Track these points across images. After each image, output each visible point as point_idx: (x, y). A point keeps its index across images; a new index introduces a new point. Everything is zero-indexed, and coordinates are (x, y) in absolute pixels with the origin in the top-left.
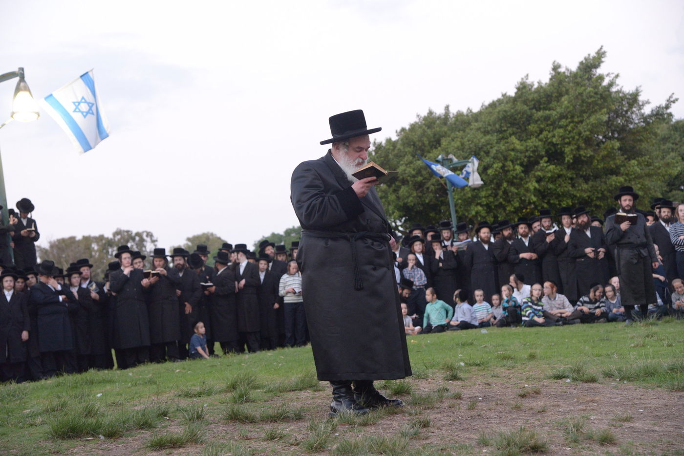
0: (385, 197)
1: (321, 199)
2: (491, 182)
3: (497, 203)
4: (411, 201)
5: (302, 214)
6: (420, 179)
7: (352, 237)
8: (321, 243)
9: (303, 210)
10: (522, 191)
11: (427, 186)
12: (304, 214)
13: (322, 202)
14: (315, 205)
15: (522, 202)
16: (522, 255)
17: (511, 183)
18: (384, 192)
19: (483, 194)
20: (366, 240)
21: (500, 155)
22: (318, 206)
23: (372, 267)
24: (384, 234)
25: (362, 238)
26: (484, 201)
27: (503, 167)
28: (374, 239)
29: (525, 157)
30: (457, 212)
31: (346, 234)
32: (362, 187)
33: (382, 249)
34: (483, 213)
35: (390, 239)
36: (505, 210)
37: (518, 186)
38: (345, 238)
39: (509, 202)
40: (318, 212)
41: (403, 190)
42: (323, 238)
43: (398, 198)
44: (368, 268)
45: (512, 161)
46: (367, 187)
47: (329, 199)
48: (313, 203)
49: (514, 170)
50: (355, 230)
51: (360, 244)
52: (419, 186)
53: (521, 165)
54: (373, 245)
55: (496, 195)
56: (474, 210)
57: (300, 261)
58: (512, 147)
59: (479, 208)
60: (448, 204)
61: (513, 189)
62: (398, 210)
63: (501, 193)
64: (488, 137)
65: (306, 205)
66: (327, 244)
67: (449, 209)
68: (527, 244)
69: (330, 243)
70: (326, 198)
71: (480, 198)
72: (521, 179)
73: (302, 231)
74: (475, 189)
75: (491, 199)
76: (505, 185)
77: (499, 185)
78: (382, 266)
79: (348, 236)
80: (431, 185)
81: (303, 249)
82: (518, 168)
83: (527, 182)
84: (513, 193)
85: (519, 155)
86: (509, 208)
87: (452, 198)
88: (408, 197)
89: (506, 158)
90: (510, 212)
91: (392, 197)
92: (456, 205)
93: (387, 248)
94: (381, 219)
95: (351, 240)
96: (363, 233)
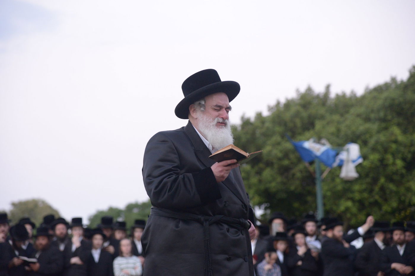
0: (247, 178)
2: (367, 175)
3: (372, 200)
4: (273, 186)
6: (286, 162)
7: (206, 220)
8: (171, 225)
9: (153, 187)
10: (402, 190)
11: (293, 171)
12: (153, 191)
13: (175, 180)
14: (166, 184)
15: (401, 202)
16: (395, 265)
17: (390, 179)
18: (248, 173)
19: (357, 187)
20: (222, 225)
21: (379, 147)
22: (169, 184)
23: (227, 256)
24: (243, 220)
25: (218, 223)
26: (357, 196)
27: (382, 160)
28: (231, 225)
29: (409, 152)
30: (324, 205)
31: (200, 217)
33: (237, 237)
34: (354, 210)
35: (250, 226)
36: (380, 209)
37: (399, 184)
38: (198, 221)
39: (386, 200)
40: (169, 192)
41: (267, 173)
42: (174, 219)
43: (260, 181)
44: (221, 257)
45: (393, 155)
46: (227, 170)
47: (184, 178)
48: (165, 180)
49: (394, 164)
51: (214, 229)
52: (285, 171)
53: (404, 159)
54: (228, 231)
55: (371, 191)
56: (345, 204)
57: (145, 242)
58: (393, 138)
59: (349, 204)
60: (314, 195)
61: (392, 187)
62: (260, 195)
63: (377, 189)
64: (368, 125)
65: (157, 181)
66: (177, 226)
67: (315, 201)
68: (402, 252)
69: (181, 225)
70: (181, 177)
71: (353, 192)
72: (402, 176)
73: (152, 208)
74: (348, 182)
75: (365, 195)
76: (382, 180)
77: (375, 180)
78: (237, 256)
79: (202, 218)
80: (298, 171)
81: (151, 228)
82: (400, 163)
83: (408, 181)
84: (391, 192)
85: (402, 149)
86: (386, 208)
87: (320, 190)
88: (270, 182)
89: (386, 150)
90: (386, 212)
91: (254, 180)
92: (324, 197)
93: (244, 236)
94: (241, 203)
95: (204, 224)
96: (218, 217)
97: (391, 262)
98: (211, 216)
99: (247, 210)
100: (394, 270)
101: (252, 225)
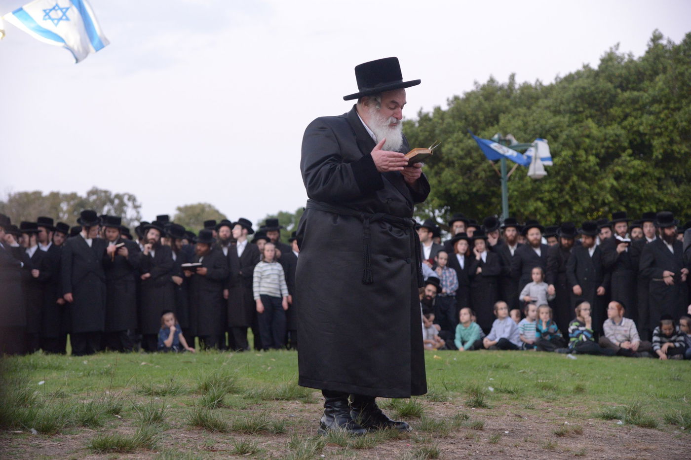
2: (557, 173)
3: (561, 200)
6: (468, 161)
7: (367, 217)
8: (329, 219)
10: (595, 188)
11: (477, 170)
15: (593, 201)
17: (582, 177)
19: (546, 187)
20: (384, 224)
21: (571, 142)
23: (387, 257)
24: (407, 219)
25: (380, 221)
26: (547, 196)
27: (574, 156)
28: (393, 224)
29: (603, 147)
30: (510, 206)
31: (359, 213)
33: (402, 237)
34: (544, 210)
36: (571, 209)
37: (591, 182)
38: (358, 218)
39: (577, 200)
42: (331, 213)
44: (381, 258)
45: (586, 151)
49: (587, 161)
50: (372, 211)
51: (376, 227)
52: (467, 170)
53: (597, 156)
54: (390, 230)
55: (562, 190)
56: (533, 205)
57: (300, 237)
58: (587, 132)
59: (539, 204)
60: (500, 196)
61: (584, 185)
63: (567, 188)
64: (558, 118)
66: (335, 222)
67: (500, 203)
69: (339, 221)
71: (541, 192)
72: (595, 173)
74: (537, 181)
75: (555, 195)
76: (575, 178)
77: (566, 179)
78: (399, 257)
79: (362, 215)
80: (481, 171)
81: (307, 222)
82: (592, 159)
83: (602, 178)
84: (583, 190)
85: (595, 144)
86: (577, 208)
87: (506, 190)
89: (578, 146)
90: (577, 213)
92: (510, 198)
93: (408, 236)
94: (406, 200)
95: (365, 221)
96: (381, 215)
98: (372, 213)
99: (411, 208)
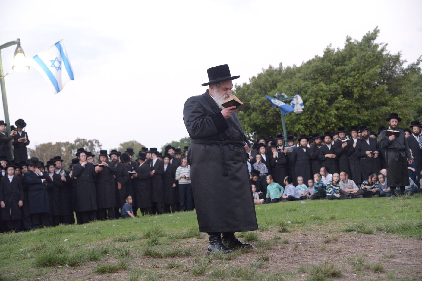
0: (242, 119)
1: (202, 120)
2: (308, 110)
3: (311, 123)
4: (258, 121)
5: (190, 129)
6: (263, 108)
7: (221, 143)
8: (202, 147)
9: (191, 127)
10: (327, 116)
11: (268, 112)
12: (191, 129)
13: (203, 121)
14: (198, 124)
15: (327, 122)
16: (327, 155)
17: (320, 111)
18: (242, 116)
19: (303, 117)
20: (230, 145)
21: (313, 94)
22: (200, 124)
23: (234, 162)
24: (241, 142)
25: (227, 144)
26: (303, 122)
27: (315, 101)
28: (235, 145)
29: (329, 94)
30: (287, 128)
31: (217, 142)
32: (227, 113)
33: (240, 151)
34: (303, 129)
35: (245, 144)
36: (316, 127)
37: (325, 113)
38: (217, 144)
39: (319, 122)
40: (200, 128)
41: (254, 115)
42: (203, 144)
43: (250, 120)
44: (231, 162)
45: (321, 97)
46: (230, 112)
47: (207, 120)
48: (197, 122)
49: (322, 103)
50: (223, 139)
51: (226, 147)
52: (264, 112)
53: (327, 99)
54: (234, 148)
55: (311, 118)
56: (297, 127)
57: (189, 158)
58: (321, 88)
59: (301, 126)
60: (281, 124)
61: (321, 115)
62: (250, 127)
63: (314, 117)
64: (306, 82)
65: (192, 123)
66: (205, 148)
67: (281, 127)
68: (330, 148)
69: (207, 147)
70: (205, 119)
71: (301, 120)
72: (327, 108)
73: (191, 140)
74: (298, 114)
75: (308, 121)
76: (316, 112)
77: (313, 112)
78: (239, 161)
79: (219, 143)
80: (270, 112)
81: (191, 150)
82: (325, 102)
83: (330, 110)
84: (321, 117)
85: (326, 93)
86: (319, 126)
87: (284, 120)
88: (256, 119)
89: (317, 96)
90: (320, 128)
91: (247, 119)
92: (286, 124)
93: (243, 150)
94: (239, 133)
95: (220, 145)
96: (228, 141)
97: (324, 154)
98: (223, 141)
99: (242, 136)
100: (327, 157)
101: (246, 144)
